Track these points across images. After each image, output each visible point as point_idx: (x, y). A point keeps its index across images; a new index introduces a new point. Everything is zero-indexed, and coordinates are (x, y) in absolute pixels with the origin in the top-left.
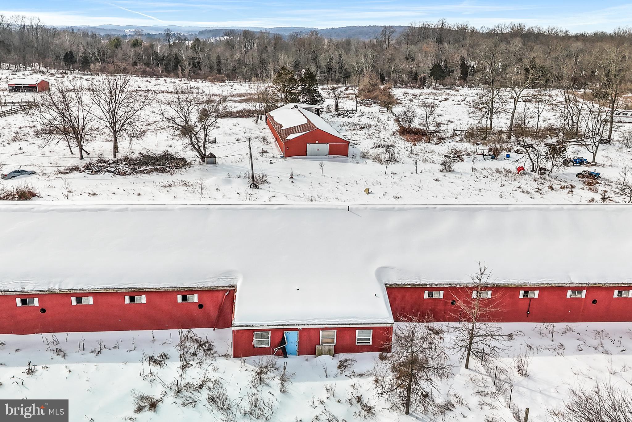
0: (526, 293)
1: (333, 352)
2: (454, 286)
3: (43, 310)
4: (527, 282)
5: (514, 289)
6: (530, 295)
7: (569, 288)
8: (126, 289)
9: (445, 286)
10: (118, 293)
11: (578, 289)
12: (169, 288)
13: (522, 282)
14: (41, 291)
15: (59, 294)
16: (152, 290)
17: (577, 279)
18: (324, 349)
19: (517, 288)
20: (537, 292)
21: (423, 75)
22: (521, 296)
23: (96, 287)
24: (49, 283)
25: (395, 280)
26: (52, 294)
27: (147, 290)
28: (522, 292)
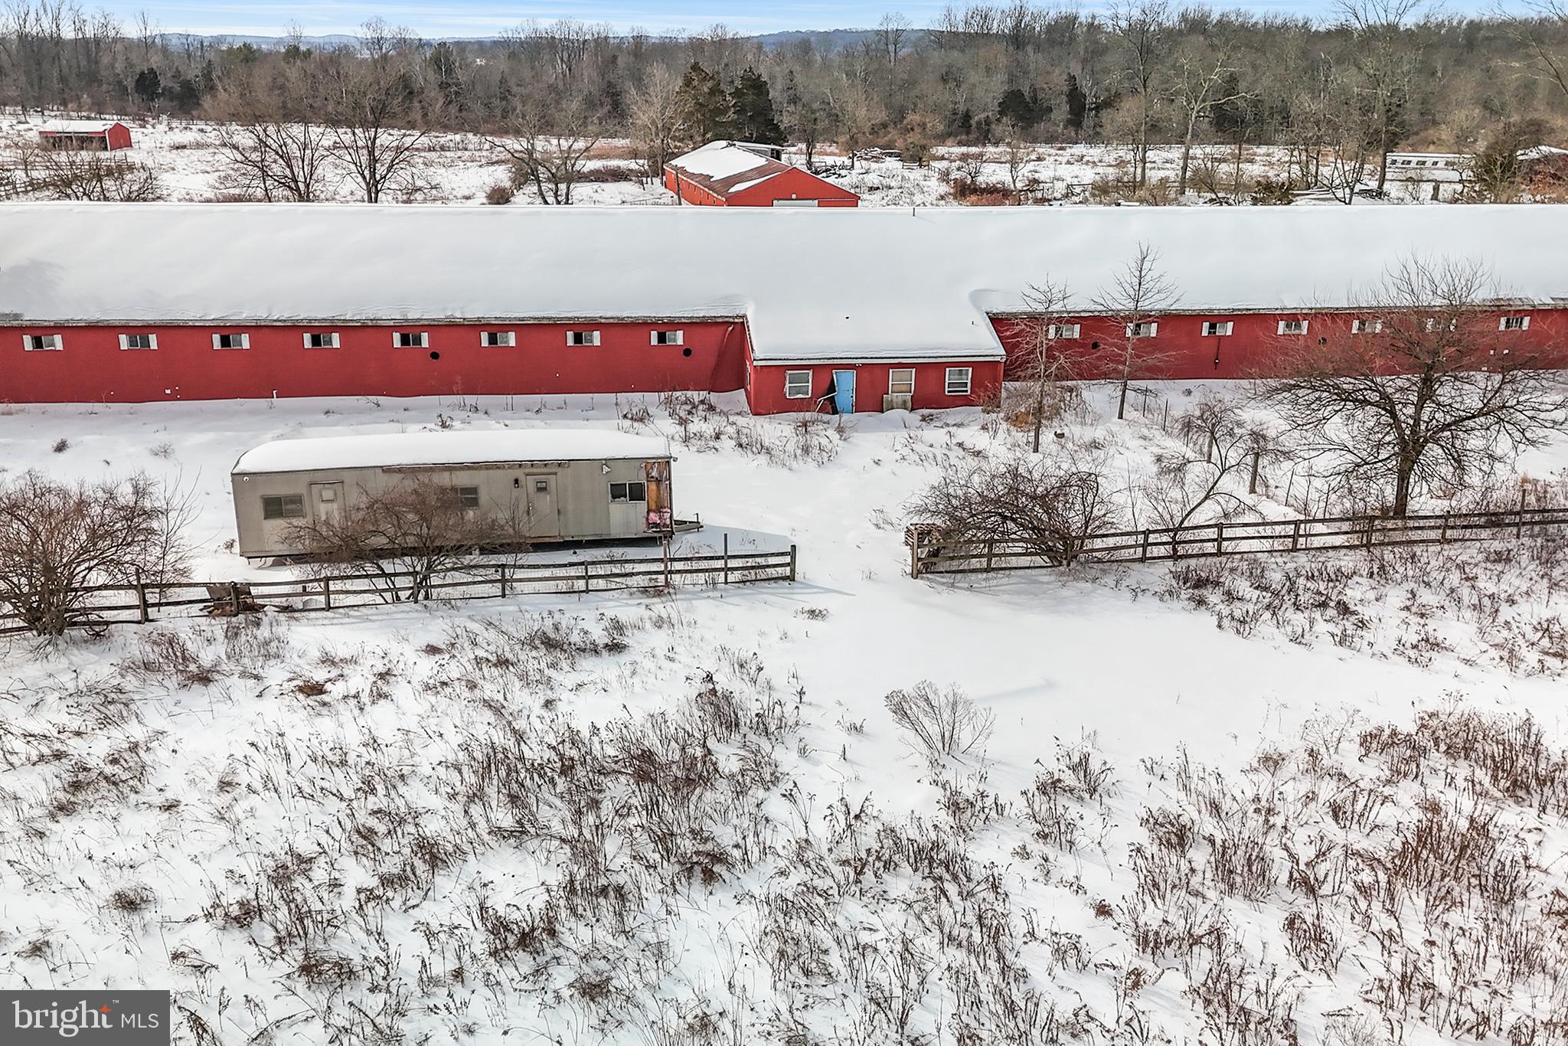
0: (1213, 326)
1: (909, 404)
2: (1097, 314)
3: (435, 356)
4: (1214, 307)
5: (1195, 318)
6: (1219, 332)
7: (1282, 317)
8: (569, 319)
9: (1083, 314)
10: (556, 326)
11: (1293, 319)
12: (637, 318)
13: (1206, 307)
14: (434, 320)
15: (463, 325)
16: (612, 321)
17: (1291, 301)
18: (895, 400)
19: (1198, 318)
20: (1230, 325)
21: (983, 116)
22: (1205, 333)
23: (522, 315)
24: (445, 309)
25: (1001, 307)
26: (452, 325)
27: (603, 321)
28: (1206, 325)
